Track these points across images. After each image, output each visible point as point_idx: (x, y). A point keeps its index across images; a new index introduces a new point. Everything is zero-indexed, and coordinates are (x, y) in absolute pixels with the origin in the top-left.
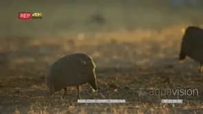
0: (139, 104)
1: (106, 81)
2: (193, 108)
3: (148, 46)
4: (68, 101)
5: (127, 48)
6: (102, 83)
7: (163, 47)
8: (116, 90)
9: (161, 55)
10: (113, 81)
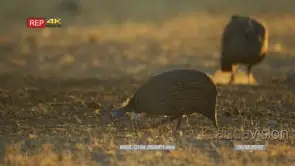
0: (131, 131)
1: (83, 98)
2: (209, 137)
3: (143, 47)
4: (27, 127)
5: (112, 50)
6: (77, 100)
7: (165, 48)
8: (97, 111)
9: (163, 60)
10: (93, 98)
